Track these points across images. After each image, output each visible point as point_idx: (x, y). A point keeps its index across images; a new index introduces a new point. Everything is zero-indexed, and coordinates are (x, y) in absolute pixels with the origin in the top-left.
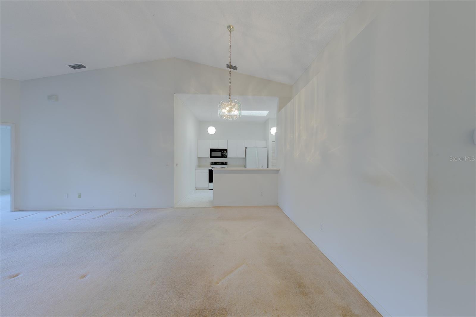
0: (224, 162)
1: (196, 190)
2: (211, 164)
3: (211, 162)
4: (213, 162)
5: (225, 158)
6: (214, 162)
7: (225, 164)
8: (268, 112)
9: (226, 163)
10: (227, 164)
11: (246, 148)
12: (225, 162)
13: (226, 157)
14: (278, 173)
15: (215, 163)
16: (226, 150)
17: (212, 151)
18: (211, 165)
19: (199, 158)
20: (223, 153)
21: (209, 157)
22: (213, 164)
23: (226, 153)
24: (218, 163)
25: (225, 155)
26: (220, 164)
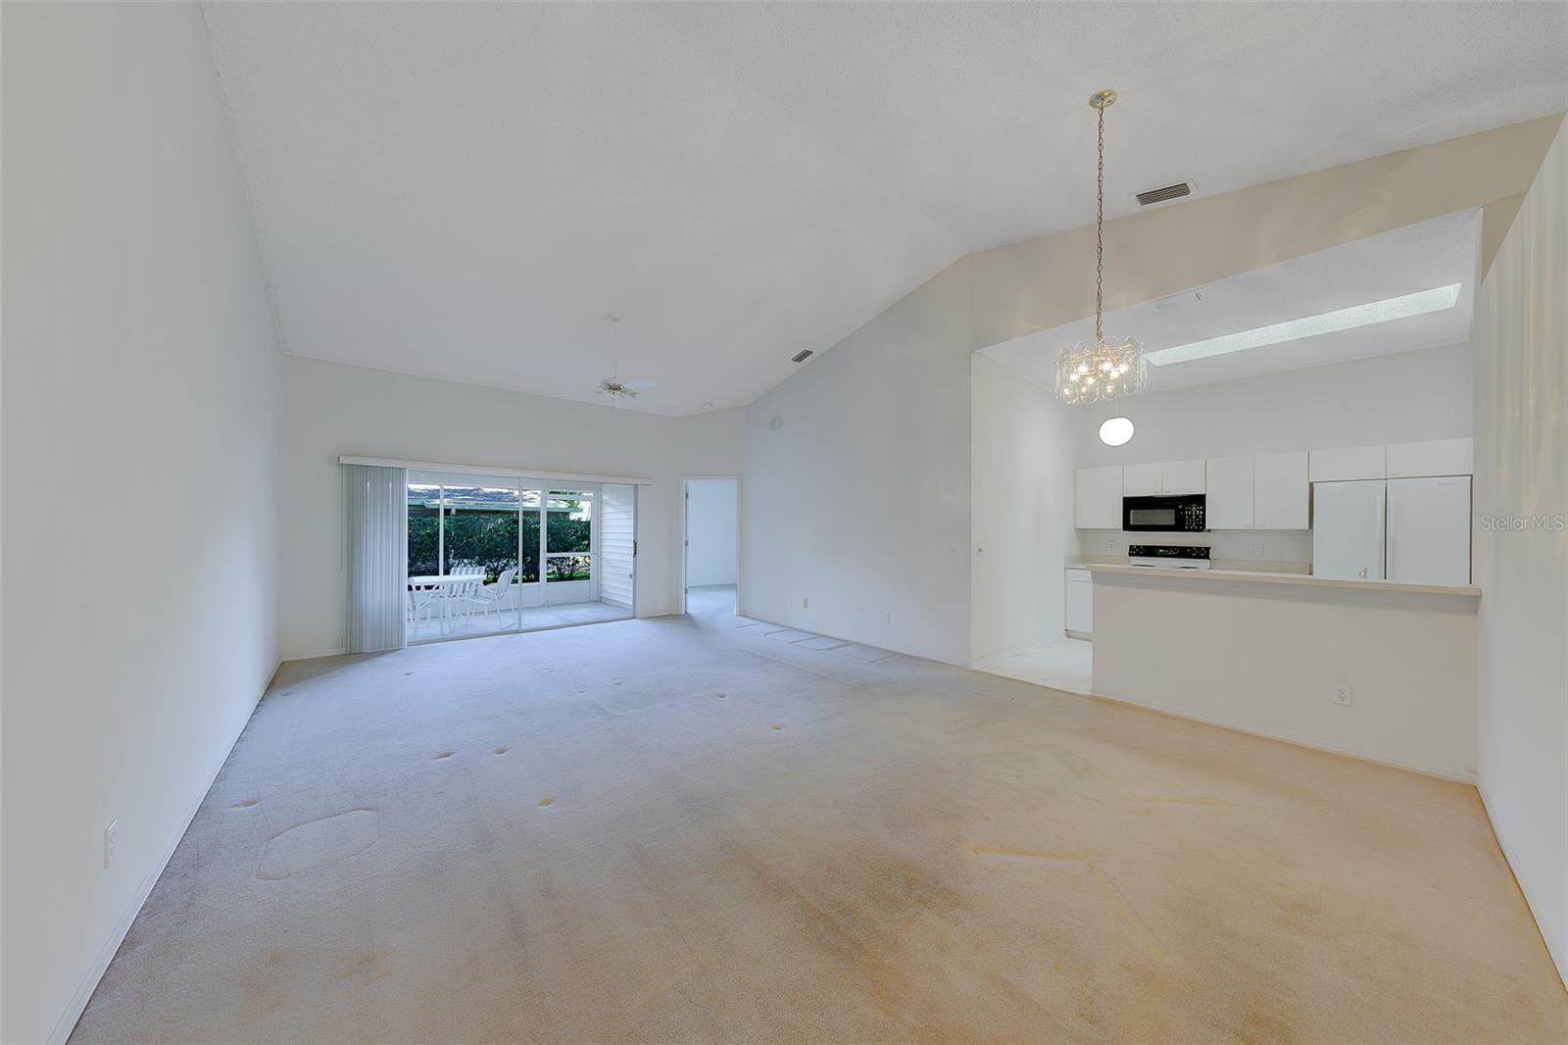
0: (1191, 548)
1: (1068, 637)
2: (1131, 555)
3: (1131, 547)
4: (1138, 547)
6: (1144, 547)
7: (1198, 557)
8: (1460, 285)
9: (1202, 553)
10: (1207, 557)
11: (1311, 484)
12: (1198, 548)
13: (1200, 526)
14: (1476, 612)
15: (1150, 551)
16: (1200, 500)
17: (1131, 504)
18: (1132, 558)
19: (1083, 534)
20: (1187, 511)
21: (1121, 527)
22: (1138, 554)
23: (1196, 512)
24: (1161, 552)
25: (1192, 518)
26: (1170, 553)
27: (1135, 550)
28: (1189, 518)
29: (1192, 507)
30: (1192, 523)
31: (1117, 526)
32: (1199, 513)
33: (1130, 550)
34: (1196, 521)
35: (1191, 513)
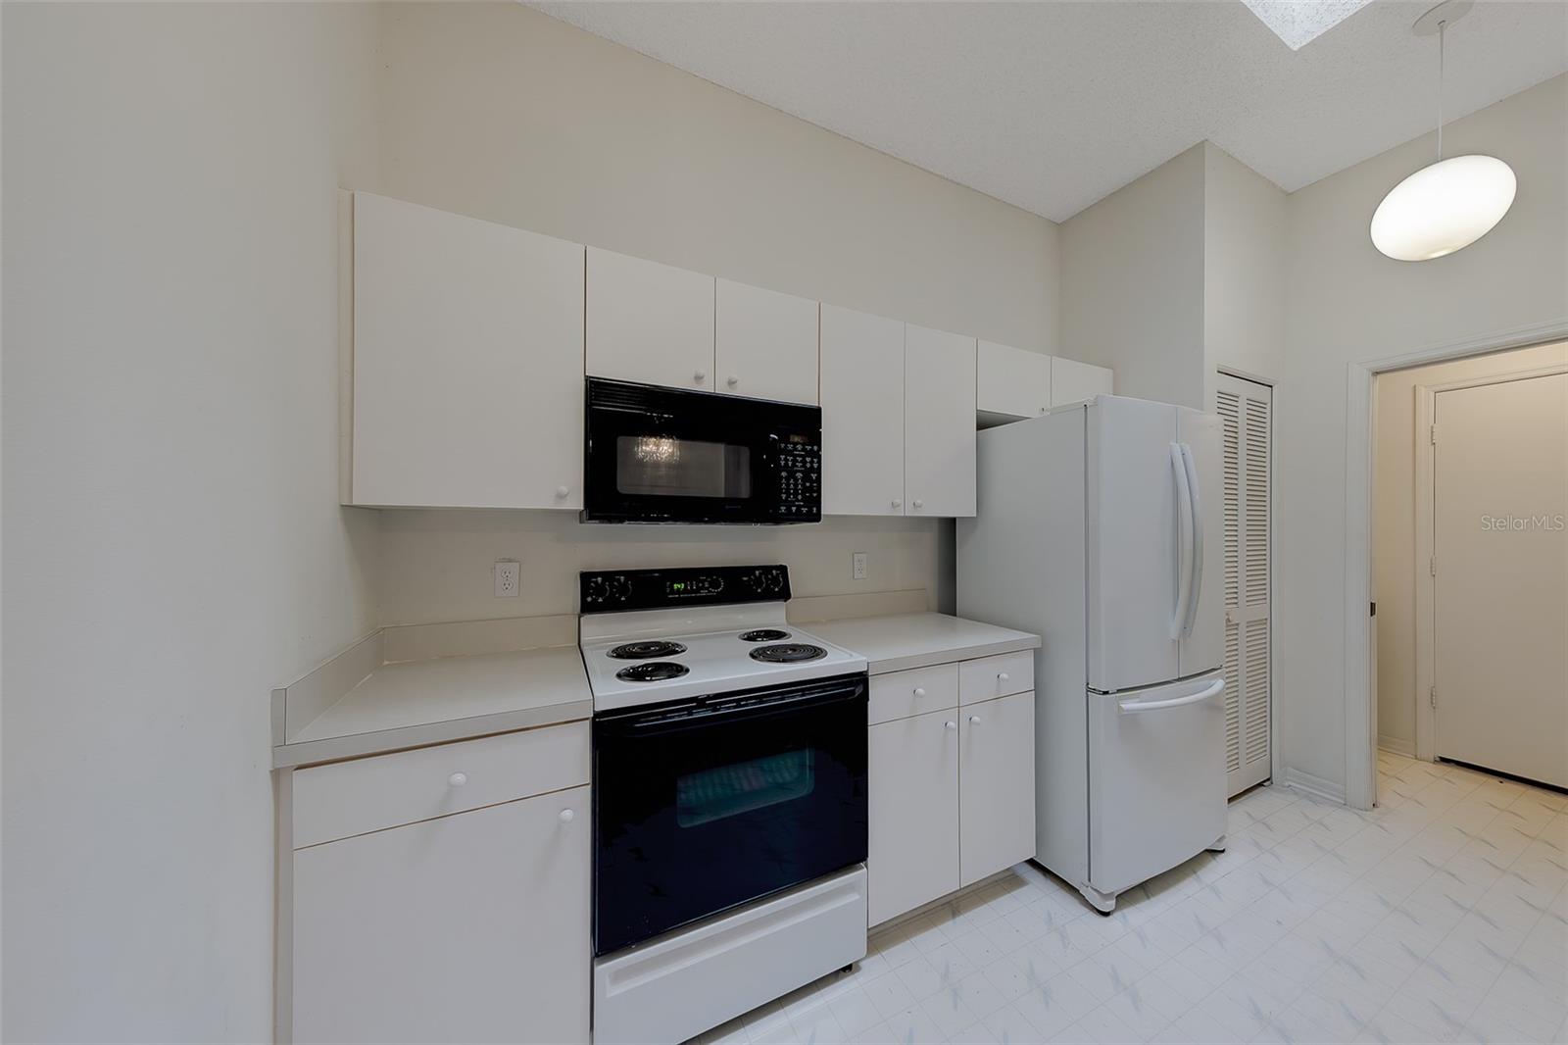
0: (751, 571)
2: (587, 608)
4: (609, 576)
5: (799, 518)
7: (765, 596)
10: (784, 594)
12: (767, 569)
13: (809, 509)
15: (650, 589)
16: (805, 422)
23: (804, 462)
24: (678, 591)
25: (796, 480)
26: (704, 593)
27: (599, 590)
28: (788, 479)
29: (795, 444)
30: (796, 494)
31: (561, 497)
32: (812, 462)
33: (584, 594)
34: (805, 489)
35: (794, 461)
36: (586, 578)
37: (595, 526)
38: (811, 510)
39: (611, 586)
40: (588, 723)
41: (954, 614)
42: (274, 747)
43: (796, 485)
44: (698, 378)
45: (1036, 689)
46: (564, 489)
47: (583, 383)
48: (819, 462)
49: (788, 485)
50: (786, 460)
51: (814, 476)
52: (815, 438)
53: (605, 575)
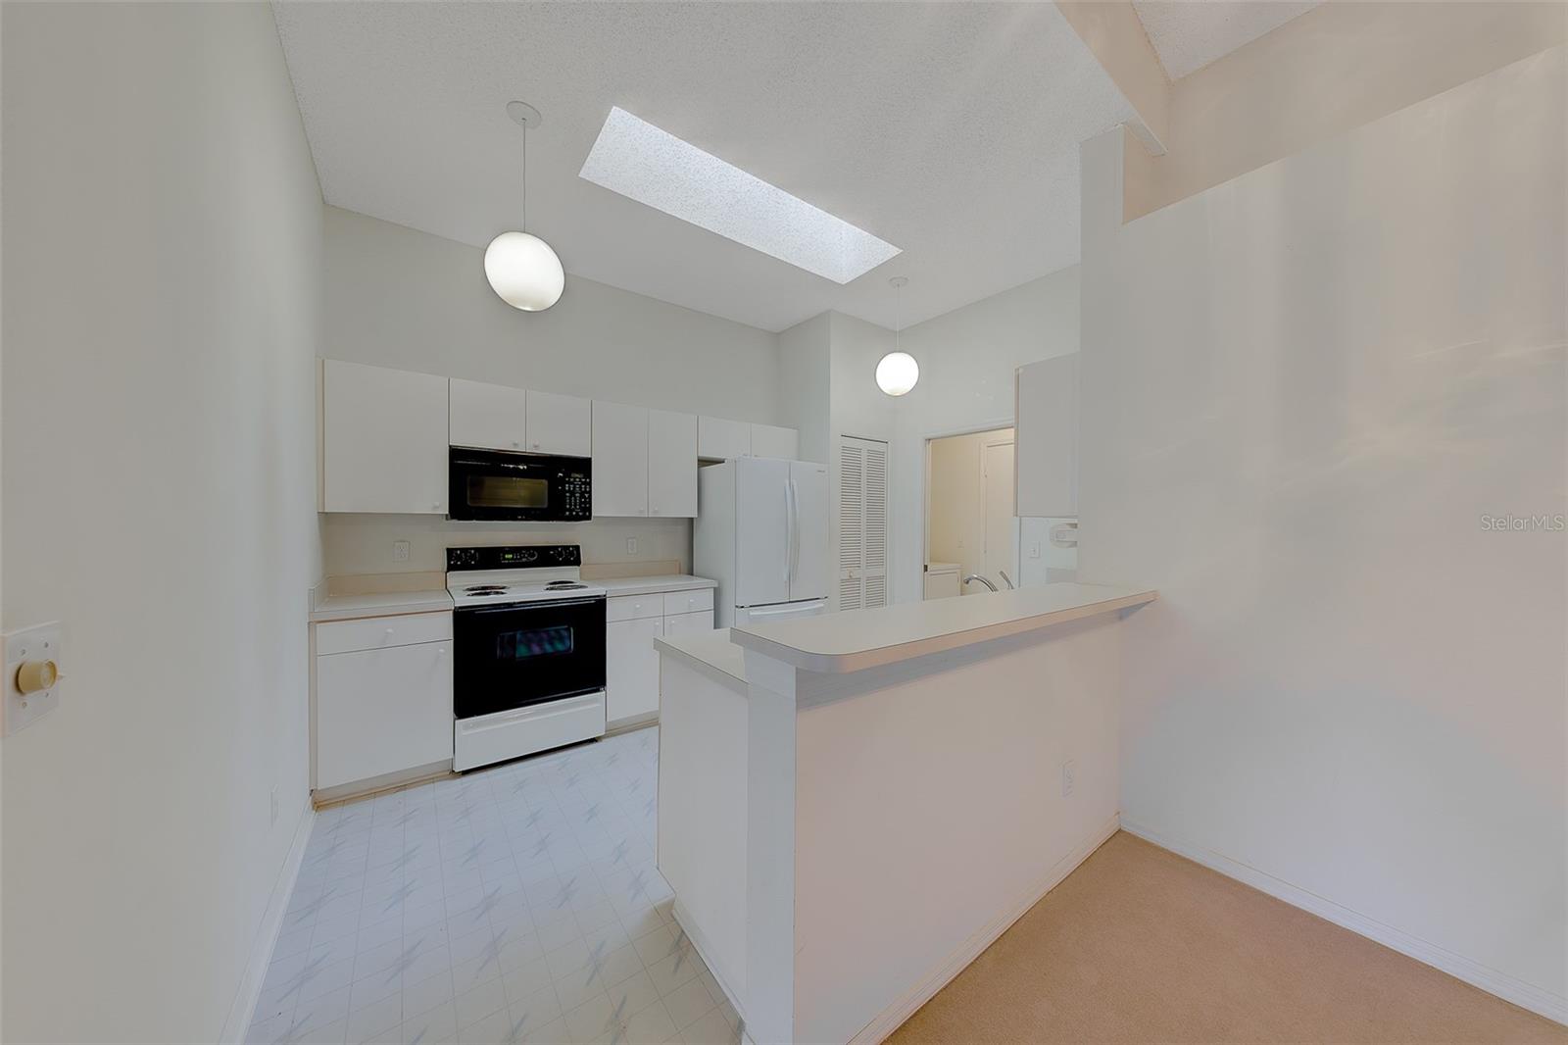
0: (555, 548)
2: (451, 568)
4: (465, 550)
5: (577, 518)
6: (477, 549)
8: (894, 251)
9: (568, 557)
10: (577, 562)
12: (566, 548)
13: (584, 513)
15: (489, 558)
16: (583, 466)
18: (448, 572)
21: (443, 511)
22: (459, 566)
23: (581, 488)
24: (508, 559)
25: (575, 498)
26: (524, 560)
27: (459, 558)
28: (570, 497)
29: (575, 478)
30: (575, 506)
31: (436, 508)
32: (585, 488)
33: (449, 559)
34: (581, 502)
35: (574, 488)
36: (450, 552)
37: (455, 522)
38: (585, 514)
39: (466, 555)
40: (451, 612)
41: (692, 574)
42: (310, 613)
43: (575, 500)
44: (515, 445)
45: (715, 609)
46: (437, 504)
47: (448, 448)
48: (590, 488)
49: (571, 500)
50: (569, 487)
51: (587, 495)
52: (588, 474)
53: (462, 550)
